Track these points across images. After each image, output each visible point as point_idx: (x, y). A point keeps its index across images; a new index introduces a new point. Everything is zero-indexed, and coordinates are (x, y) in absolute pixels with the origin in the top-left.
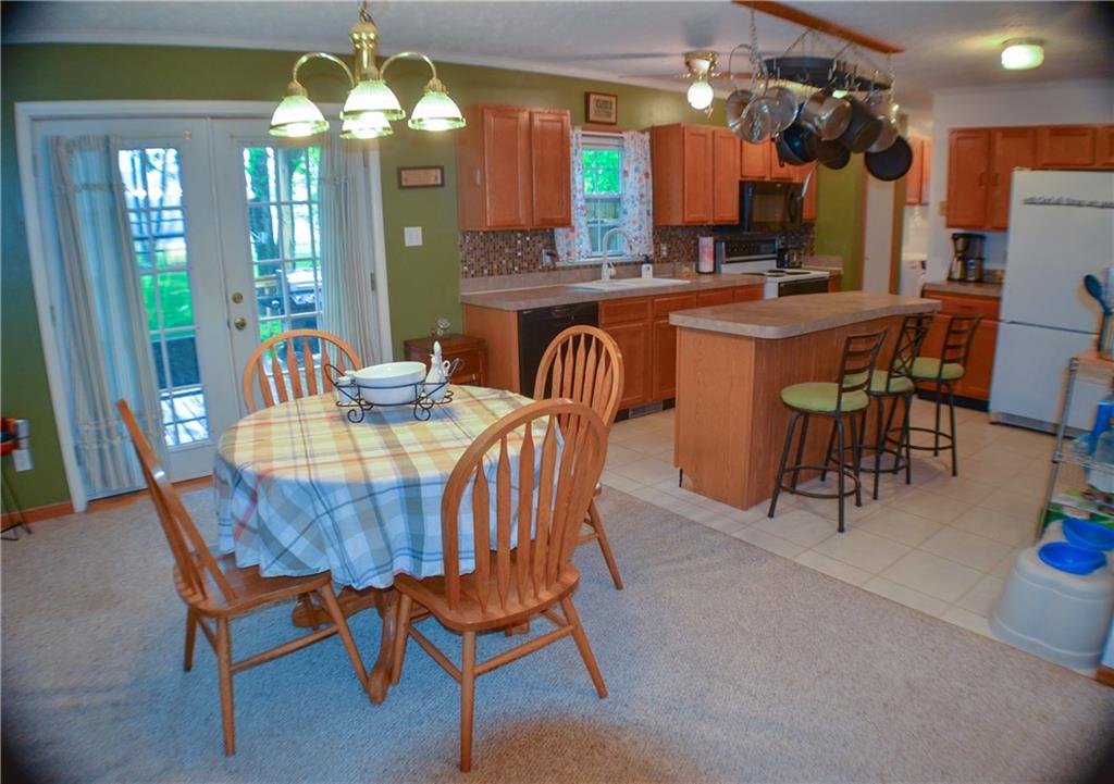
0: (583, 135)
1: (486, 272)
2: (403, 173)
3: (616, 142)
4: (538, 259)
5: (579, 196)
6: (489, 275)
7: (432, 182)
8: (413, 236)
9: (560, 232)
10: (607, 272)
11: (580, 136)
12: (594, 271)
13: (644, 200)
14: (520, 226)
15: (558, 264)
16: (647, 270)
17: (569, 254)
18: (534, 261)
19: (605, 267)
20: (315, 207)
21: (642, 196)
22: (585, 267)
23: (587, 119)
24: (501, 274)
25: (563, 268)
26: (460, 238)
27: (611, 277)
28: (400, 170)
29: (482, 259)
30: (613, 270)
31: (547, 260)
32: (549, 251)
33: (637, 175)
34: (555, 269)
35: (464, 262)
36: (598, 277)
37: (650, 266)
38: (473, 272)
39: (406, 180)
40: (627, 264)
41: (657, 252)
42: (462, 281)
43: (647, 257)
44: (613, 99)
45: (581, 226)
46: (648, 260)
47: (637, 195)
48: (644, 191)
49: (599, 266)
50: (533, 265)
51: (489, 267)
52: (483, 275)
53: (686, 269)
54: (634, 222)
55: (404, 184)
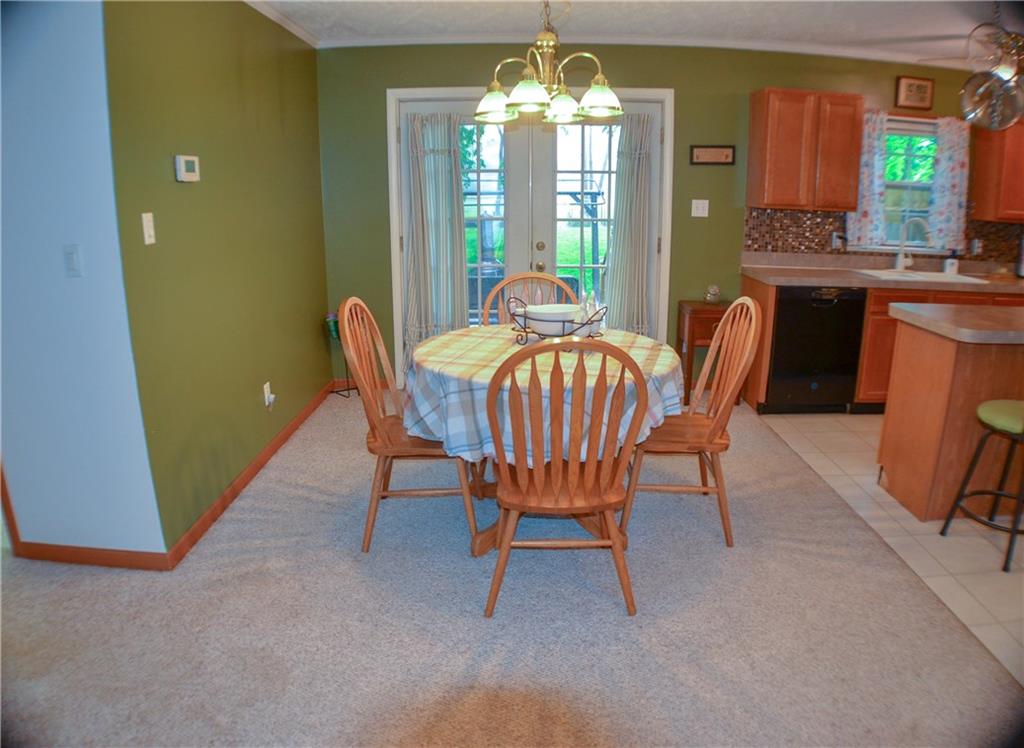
0: (889, 120)
1: (770, 247)
2: (695, 150)
3: (931, 128)
4: (828, 240)
5: (877, 182)
6: (773, 251)
7: (723, 160)
8: (700, 208)
9: (852, 216)
10: (902, 262)
11: (885, 120)
12: (888, 259)
13: (956, 190)
14: (801, 206)
15: (849, 249)
16: (951, 266)
17: (859, 239)
18: (823, 242)
19: (901, 258)
20: (614, 176)
21: (954, 186)
22: (881, 254)
23: (896, 104)
24: (786, 251)
25: (855, 253)
26: (747, 213)
27: (907, 268)
28: (692, 148)
29: (767, 236)
30: (910, 262)
31: (837, 243)
32: (841, 234)
33: (951, 164)
34: (846, 253)
35: (748, 236)
36: (892, 266)
37: (955, 261)
38: (756, 246)
39: (698, 158)
40: (931, 257)
41: (969, 248)
42: (745, 254)
43: (954, 251)
44: (930, 84)
45: (877, 212)
46: (954, 255)
47: (948, 185)
48: (957, 181)
49: (895, 255)
50: (823, 246)
51: (774, 243)
52: (766, 251)
53: (1003, 271)
54: (941, 214)
55: (695, 160)
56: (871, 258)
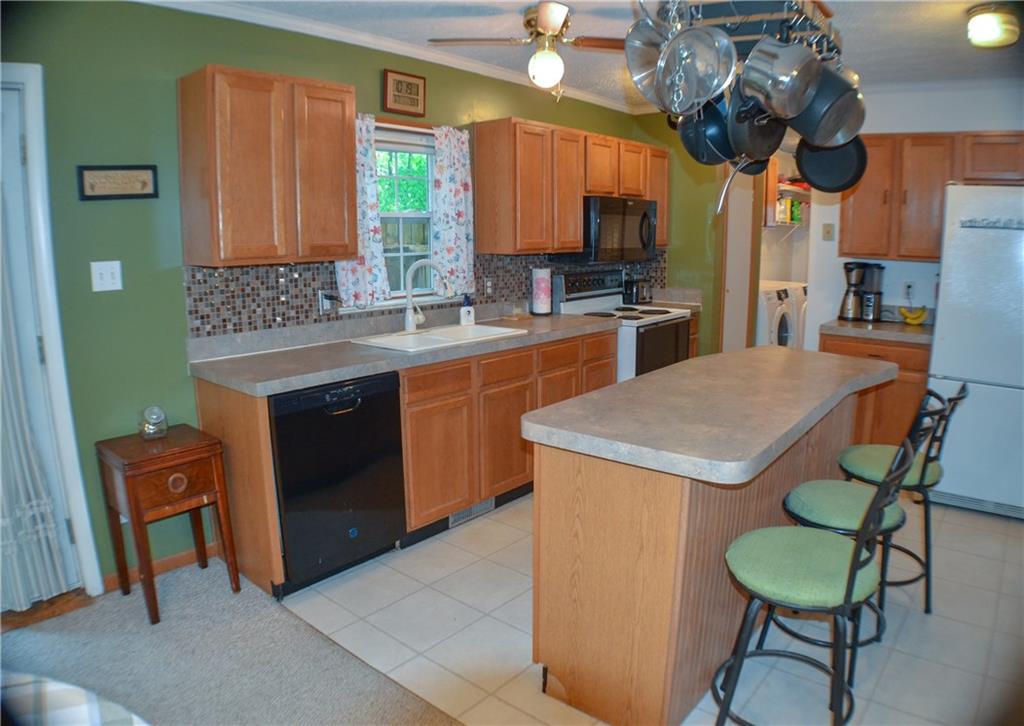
0: (377, 128)
1: (230, 327)
2: (87, 174)
3: (424, 141)
4: (312, 302)
5: (371, 214)
6: (235, 331)
7: (138, 190)
8: (106, 276)
9: (343, 267)
10: (411, 319)
11: (372, 128)
12: (394, 319)
13: (462, 220)
14: (280, 257)
15: (342, 311)
16: (467, 314)
17: (356, 296)
18: (306, 307)
19: (410, 314)
21: (459, 214)
22: (383, 313)
23: (384, 108)
24: (256, 328)
25: (350, 316)
26: (186, 277)
27: (419, 327)
28: (81, 169)
29: (223, 308)
30: (421, 318)
31: (327, 304)
32: (328, 292)
33: (453, 186)
34: (339, 318)
35: (194, 312)
36: (400, 327)
37: (471, 309)
38: (208, 328)
39: (92, 187)
40: (440, 306)
41: (480, 290)
42: (192, 343)
43: (467, 297)
44: (420, 82)
45: (374, 257)
46: (468, 301)
47: (453, 213)
48: (461, 208)
49: (402, 311)
50: (303, 313)
51: (235, 319)
52: (225, 332)
53: (517, 311)
54: (449, 250)
55: (88, 192)
56: (372, 320)
